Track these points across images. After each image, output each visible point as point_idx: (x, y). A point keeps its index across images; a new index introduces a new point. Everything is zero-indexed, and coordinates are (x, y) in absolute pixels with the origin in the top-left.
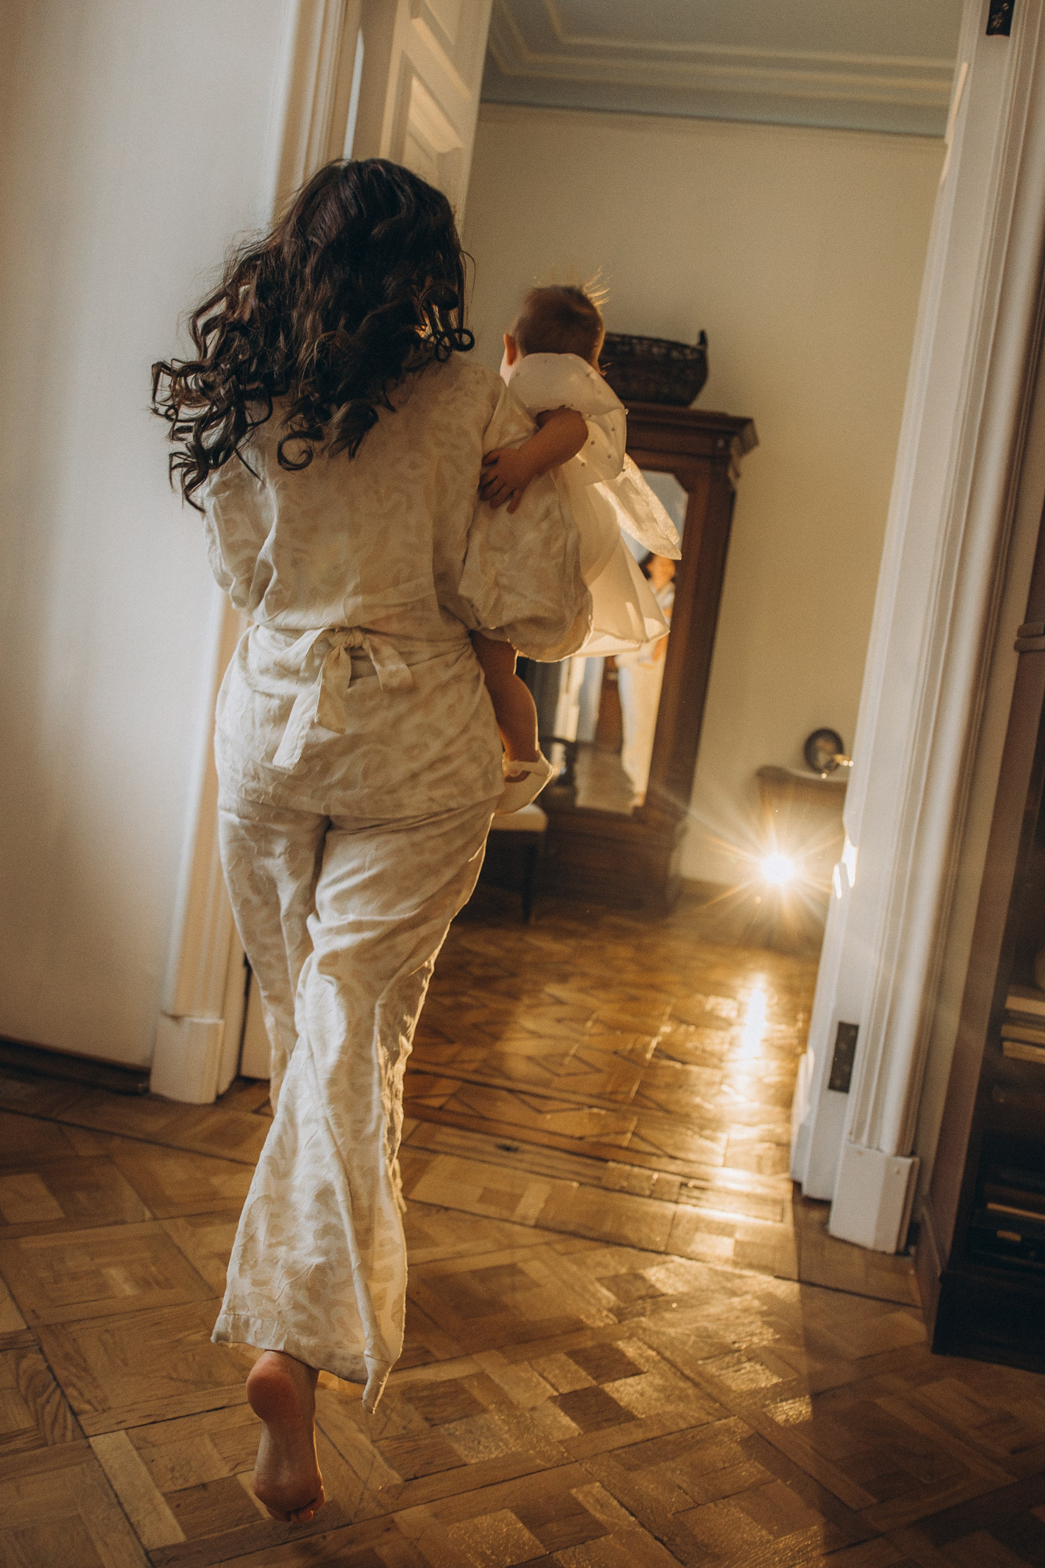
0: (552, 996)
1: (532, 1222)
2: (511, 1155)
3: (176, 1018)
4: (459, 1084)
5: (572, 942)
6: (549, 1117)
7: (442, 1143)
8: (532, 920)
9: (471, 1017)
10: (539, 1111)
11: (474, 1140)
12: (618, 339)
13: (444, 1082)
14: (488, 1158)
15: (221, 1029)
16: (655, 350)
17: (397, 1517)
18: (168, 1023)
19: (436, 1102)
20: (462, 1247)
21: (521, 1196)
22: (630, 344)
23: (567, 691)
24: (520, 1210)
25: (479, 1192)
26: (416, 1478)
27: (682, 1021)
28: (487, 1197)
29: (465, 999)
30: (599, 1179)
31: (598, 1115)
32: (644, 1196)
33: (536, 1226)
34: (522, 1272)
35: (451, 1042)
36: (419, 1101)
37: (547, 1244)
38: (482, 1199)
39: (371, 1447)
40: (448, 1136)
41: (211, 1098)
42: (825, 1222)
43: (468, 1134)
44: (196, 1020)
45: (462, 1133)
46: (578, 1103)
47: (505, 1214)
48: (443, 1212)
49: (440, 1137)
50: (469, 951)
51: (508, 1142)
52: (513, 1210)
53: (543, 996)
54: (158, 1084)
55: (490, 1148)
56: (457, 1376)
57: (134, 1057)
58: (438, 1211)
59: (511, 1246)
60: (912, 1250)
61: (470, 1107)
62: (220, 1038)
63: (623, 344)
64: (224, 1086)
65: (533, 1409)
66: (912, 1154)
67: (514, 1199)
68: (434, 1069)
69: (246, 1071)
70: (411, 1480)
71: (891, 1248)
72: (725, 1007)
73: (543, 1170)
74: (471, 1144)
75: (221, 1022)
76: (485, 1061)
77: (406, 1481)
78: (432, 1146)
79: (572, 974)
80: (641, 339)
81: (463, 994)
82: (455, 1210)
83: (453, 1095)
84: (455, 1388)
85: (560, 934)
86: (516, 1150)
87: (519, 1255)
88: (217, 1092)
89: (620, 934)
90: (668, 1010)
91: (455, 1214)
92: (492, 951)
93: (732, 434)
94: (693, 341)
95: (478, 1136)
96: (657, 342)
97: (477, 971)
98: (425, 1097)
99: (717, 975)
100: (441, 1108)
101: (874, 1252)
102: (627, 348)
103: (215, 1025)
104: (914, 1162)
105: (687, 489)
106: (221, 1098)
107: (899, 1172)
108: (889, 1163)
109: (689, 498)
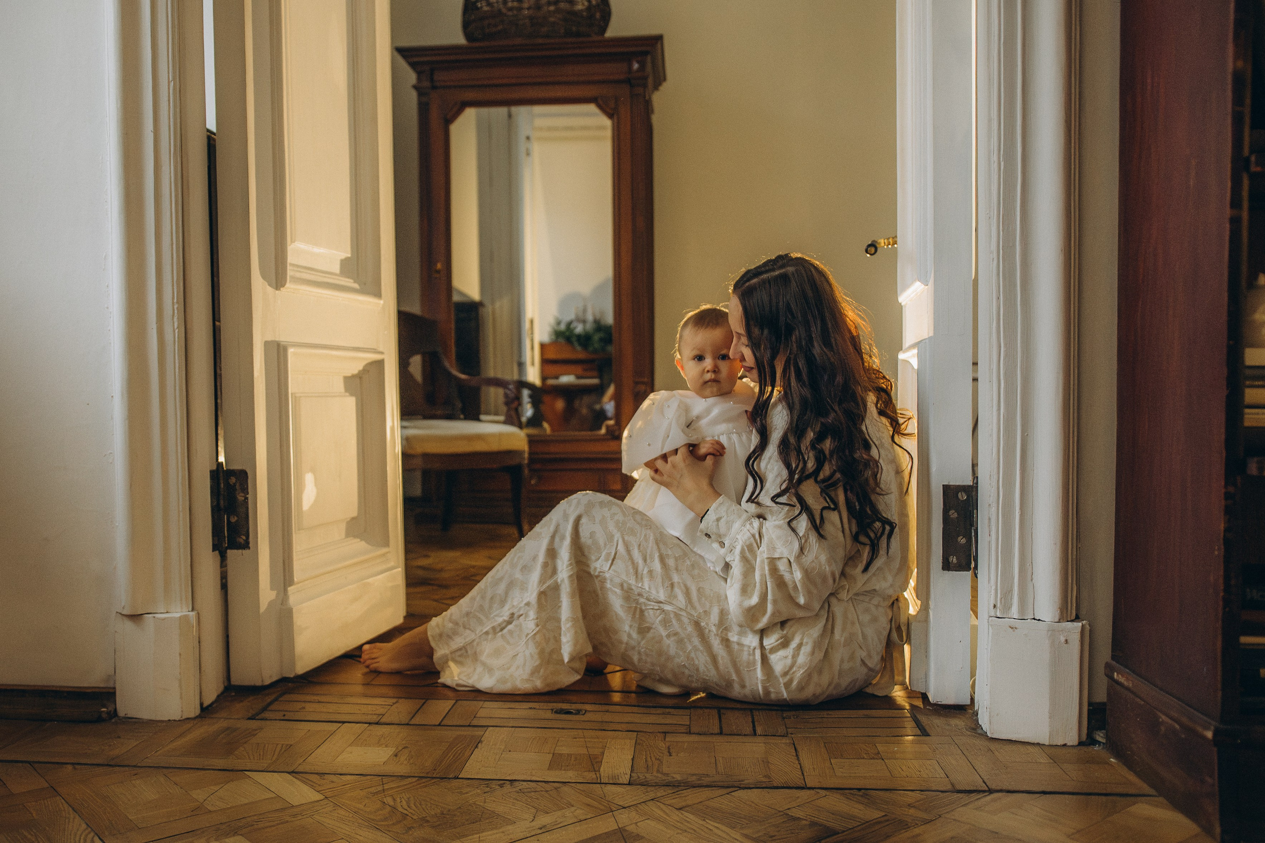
1: (625, 780)
2: (573, 717)
3: (135, 617)
11: (524, 710)
14: (547, 725)
15: (194, 621)
18: (129, 625)
21: (603, 755)
24: (606, 770)
25: (548, 758)
30: (687, 725)
33: (631, 783)
34: (635, 834)
37: (654, 799)
38: (554, 766)
41: (196, 712)
43: (516, 705)
44: (160, 616)
45: (508, 705)
47: (589, 776)
48: (507, 785)
52: (596, 770)
54: (125, 706)
55: (547, 715)
57: (93, 680)
58: (501, 786)
59: (611, 809)
60: (1100, 736)
62: (195, 633)
64: (210, 697)
66: (1077, 618)
67: (594, 760)
71: (1071, 737)
73: (620, 726)
74: (525, 713)
75: (192, 615)
82: (524, 782)
87: (625, 819)
88: (201, 704)
91: (527, 786)
93: (643, 53)
95: (528, 705)
101: (1052, 746)
103: (184, 619)
104: (1083, 626)
105: (610, 116)
106: (206, 711)
107: (1066, 641)
108: (1052, 632)
109: (613, 124)
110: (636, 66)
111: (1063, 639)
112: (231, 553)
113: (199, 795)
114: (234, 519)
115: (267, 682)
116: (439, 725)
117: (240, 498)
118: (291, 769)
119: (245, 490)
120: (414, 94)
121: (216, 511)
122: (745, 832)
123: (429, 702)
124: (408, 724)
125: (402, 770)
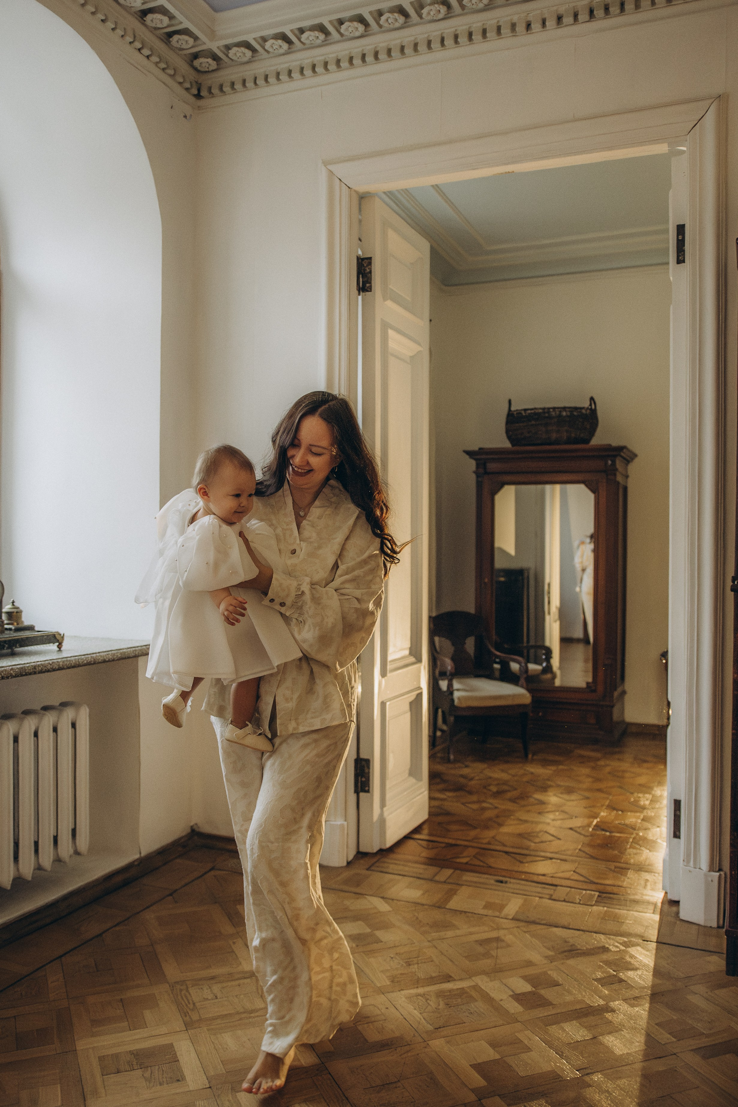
0: (538, 800)
1: (511, 917)
2: (503, 885)
4: (477, 850)
5: (554, 768)
6: (527, 865)
7: (466, 881)
8: (530, 756)
9: (488, 814)
10: (521, 862)
11: (483, 878)
12: (541, 411)
13: (470, 849)
14: (490, 887)
15: (346, 827)
16: (564, 414)
17: (430, 1043)
19: (464, 860)
20: (472, 930)
21: (507, 905)
22: (549, 412)
23: (549, 613)
24: (506, 912)
25: (484, 903)
26: (440, 1028)
27: (614, 809)
28: (488, 906)
29: (485, 805)
30: (551, 895)
31: (555, 862)
32: (576, 903)
33: (513, 919)
34: (503, 941)
35: (475, 828)
36: (455, 860)
37: (518, 927)
38: (485, 907)
39: (419, 1015)
40: (468, 877)
41: (345, 864)
42: (678, 913)
43: (480, 875)
44: (332, 823)
45: (477, 875)
46: (544, 857)
47: (497, 914)
48: (463, 914)
49: (465, 878)
50: (490, 778)
51: (501, 878)
52: (501, 912)
53: (531, 800)
55: (492, 882)
56: (465, 986)
58: (461, 914)
59: (498, 929)
61: (484, 862)
62: (346, 832)
63: (544, 413)
64: (351, 858)
65: (501, 1000)
66: (720, 870)
67: (502, 907)
68: (466, 843)
69: (362, 849)
70: (437, 1029)
71: (714, 924)
72: (645, 800)
73: (521, 892)
74: (482, 880)
75: (345, 823)
76: (493, 838)
77: (435, 1029)
78: (460, 882)
79: (550, 786)
80: (554, 408)
81: (484, 801)
82: (469, 912)
83: (474, 856)
84: (462, 992)
85: (545, 763)
86: (506, 882)
87: (501, 933)
88: (347, 861)
89: (583, 760)
90: (607, 803)
91: (470, 914)
92: (504, 776)
93: (615, 456)
94: (586, 404)
95: (486, 876)
96: (564, 408)
97: (494, 789)
98: (459, 857)
99: (642, 780)
100: (467, 863)
101: (705, 927)
102: (547, 415)
103: (343, 825)
104: (720, 875)
105: (593, 491)
106: (349, 863)
107: (712, 881)
108: (706, 875)
109: (595, 497)
110: (610, 462)
111: (710, 879)
112: (362, 794)
113: (347, 903)
114: (363, 779)
115: (375, 851)
116: (445, 882)
117: (367, 771)
118: (382, 895)
119: (369, 768)
120: (474, 476)
121: (356, 776)
122: (545, 945)
123: (443, 870)
124: (431, 880)
125: (424, 902)
